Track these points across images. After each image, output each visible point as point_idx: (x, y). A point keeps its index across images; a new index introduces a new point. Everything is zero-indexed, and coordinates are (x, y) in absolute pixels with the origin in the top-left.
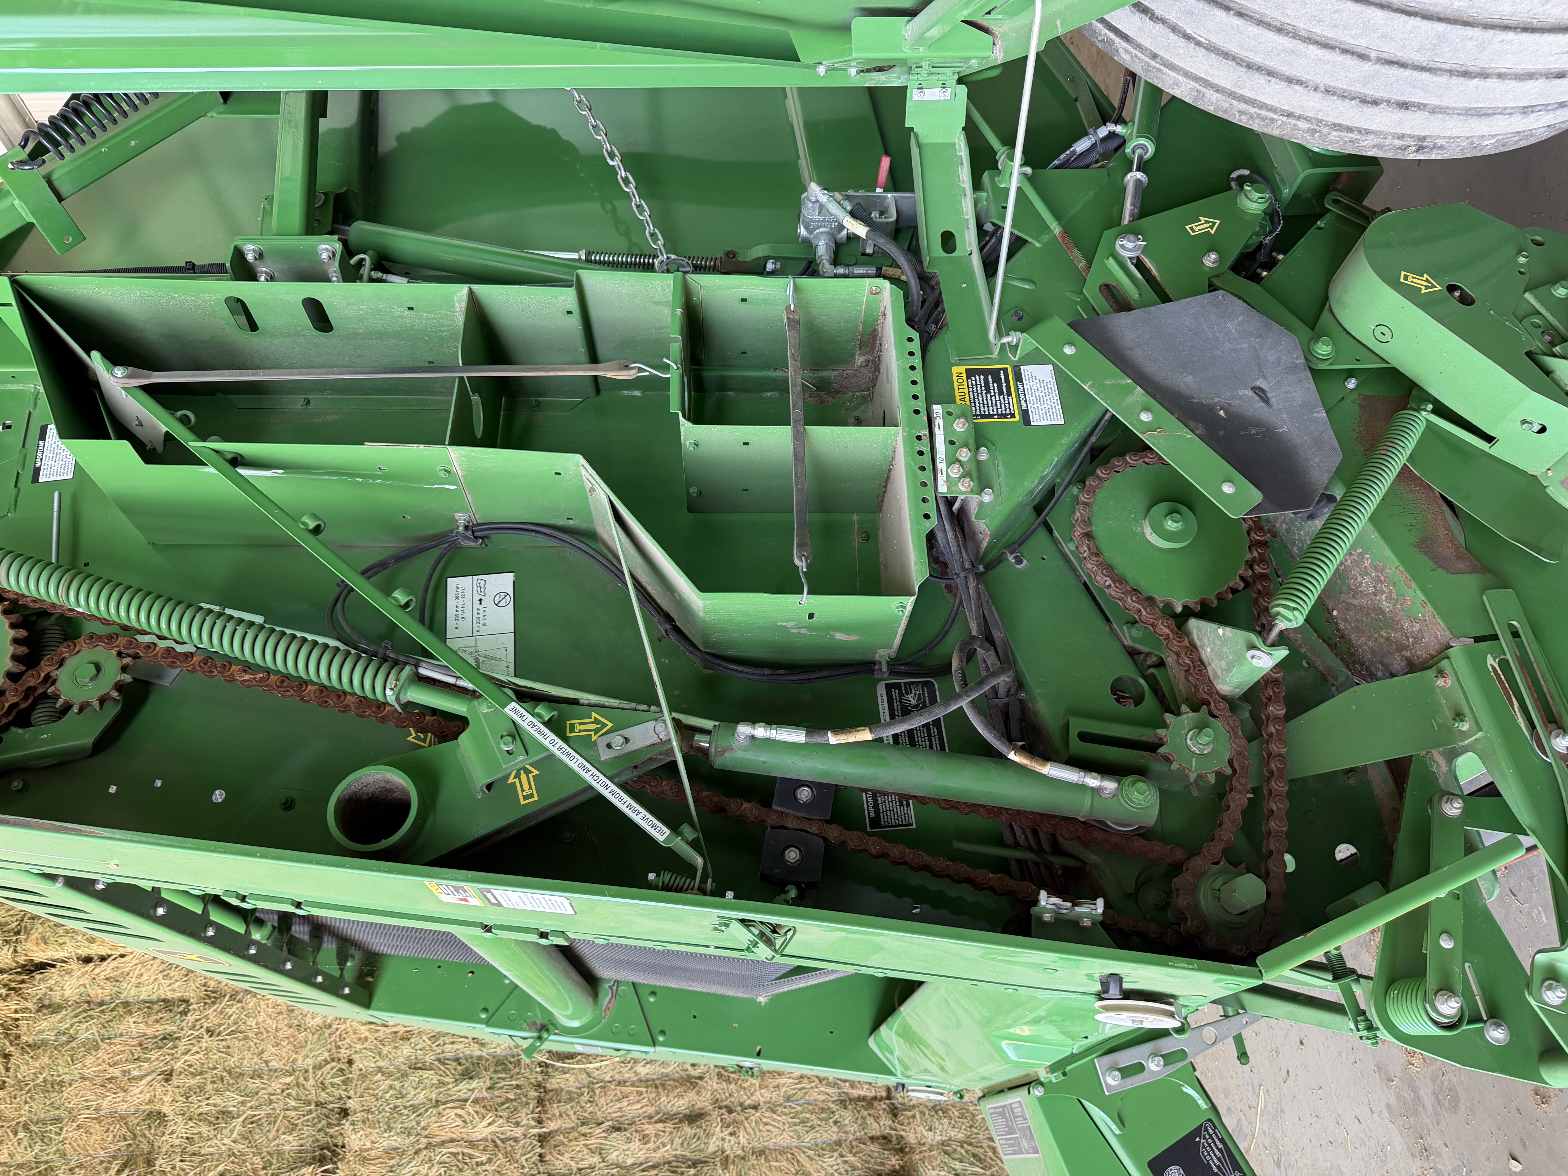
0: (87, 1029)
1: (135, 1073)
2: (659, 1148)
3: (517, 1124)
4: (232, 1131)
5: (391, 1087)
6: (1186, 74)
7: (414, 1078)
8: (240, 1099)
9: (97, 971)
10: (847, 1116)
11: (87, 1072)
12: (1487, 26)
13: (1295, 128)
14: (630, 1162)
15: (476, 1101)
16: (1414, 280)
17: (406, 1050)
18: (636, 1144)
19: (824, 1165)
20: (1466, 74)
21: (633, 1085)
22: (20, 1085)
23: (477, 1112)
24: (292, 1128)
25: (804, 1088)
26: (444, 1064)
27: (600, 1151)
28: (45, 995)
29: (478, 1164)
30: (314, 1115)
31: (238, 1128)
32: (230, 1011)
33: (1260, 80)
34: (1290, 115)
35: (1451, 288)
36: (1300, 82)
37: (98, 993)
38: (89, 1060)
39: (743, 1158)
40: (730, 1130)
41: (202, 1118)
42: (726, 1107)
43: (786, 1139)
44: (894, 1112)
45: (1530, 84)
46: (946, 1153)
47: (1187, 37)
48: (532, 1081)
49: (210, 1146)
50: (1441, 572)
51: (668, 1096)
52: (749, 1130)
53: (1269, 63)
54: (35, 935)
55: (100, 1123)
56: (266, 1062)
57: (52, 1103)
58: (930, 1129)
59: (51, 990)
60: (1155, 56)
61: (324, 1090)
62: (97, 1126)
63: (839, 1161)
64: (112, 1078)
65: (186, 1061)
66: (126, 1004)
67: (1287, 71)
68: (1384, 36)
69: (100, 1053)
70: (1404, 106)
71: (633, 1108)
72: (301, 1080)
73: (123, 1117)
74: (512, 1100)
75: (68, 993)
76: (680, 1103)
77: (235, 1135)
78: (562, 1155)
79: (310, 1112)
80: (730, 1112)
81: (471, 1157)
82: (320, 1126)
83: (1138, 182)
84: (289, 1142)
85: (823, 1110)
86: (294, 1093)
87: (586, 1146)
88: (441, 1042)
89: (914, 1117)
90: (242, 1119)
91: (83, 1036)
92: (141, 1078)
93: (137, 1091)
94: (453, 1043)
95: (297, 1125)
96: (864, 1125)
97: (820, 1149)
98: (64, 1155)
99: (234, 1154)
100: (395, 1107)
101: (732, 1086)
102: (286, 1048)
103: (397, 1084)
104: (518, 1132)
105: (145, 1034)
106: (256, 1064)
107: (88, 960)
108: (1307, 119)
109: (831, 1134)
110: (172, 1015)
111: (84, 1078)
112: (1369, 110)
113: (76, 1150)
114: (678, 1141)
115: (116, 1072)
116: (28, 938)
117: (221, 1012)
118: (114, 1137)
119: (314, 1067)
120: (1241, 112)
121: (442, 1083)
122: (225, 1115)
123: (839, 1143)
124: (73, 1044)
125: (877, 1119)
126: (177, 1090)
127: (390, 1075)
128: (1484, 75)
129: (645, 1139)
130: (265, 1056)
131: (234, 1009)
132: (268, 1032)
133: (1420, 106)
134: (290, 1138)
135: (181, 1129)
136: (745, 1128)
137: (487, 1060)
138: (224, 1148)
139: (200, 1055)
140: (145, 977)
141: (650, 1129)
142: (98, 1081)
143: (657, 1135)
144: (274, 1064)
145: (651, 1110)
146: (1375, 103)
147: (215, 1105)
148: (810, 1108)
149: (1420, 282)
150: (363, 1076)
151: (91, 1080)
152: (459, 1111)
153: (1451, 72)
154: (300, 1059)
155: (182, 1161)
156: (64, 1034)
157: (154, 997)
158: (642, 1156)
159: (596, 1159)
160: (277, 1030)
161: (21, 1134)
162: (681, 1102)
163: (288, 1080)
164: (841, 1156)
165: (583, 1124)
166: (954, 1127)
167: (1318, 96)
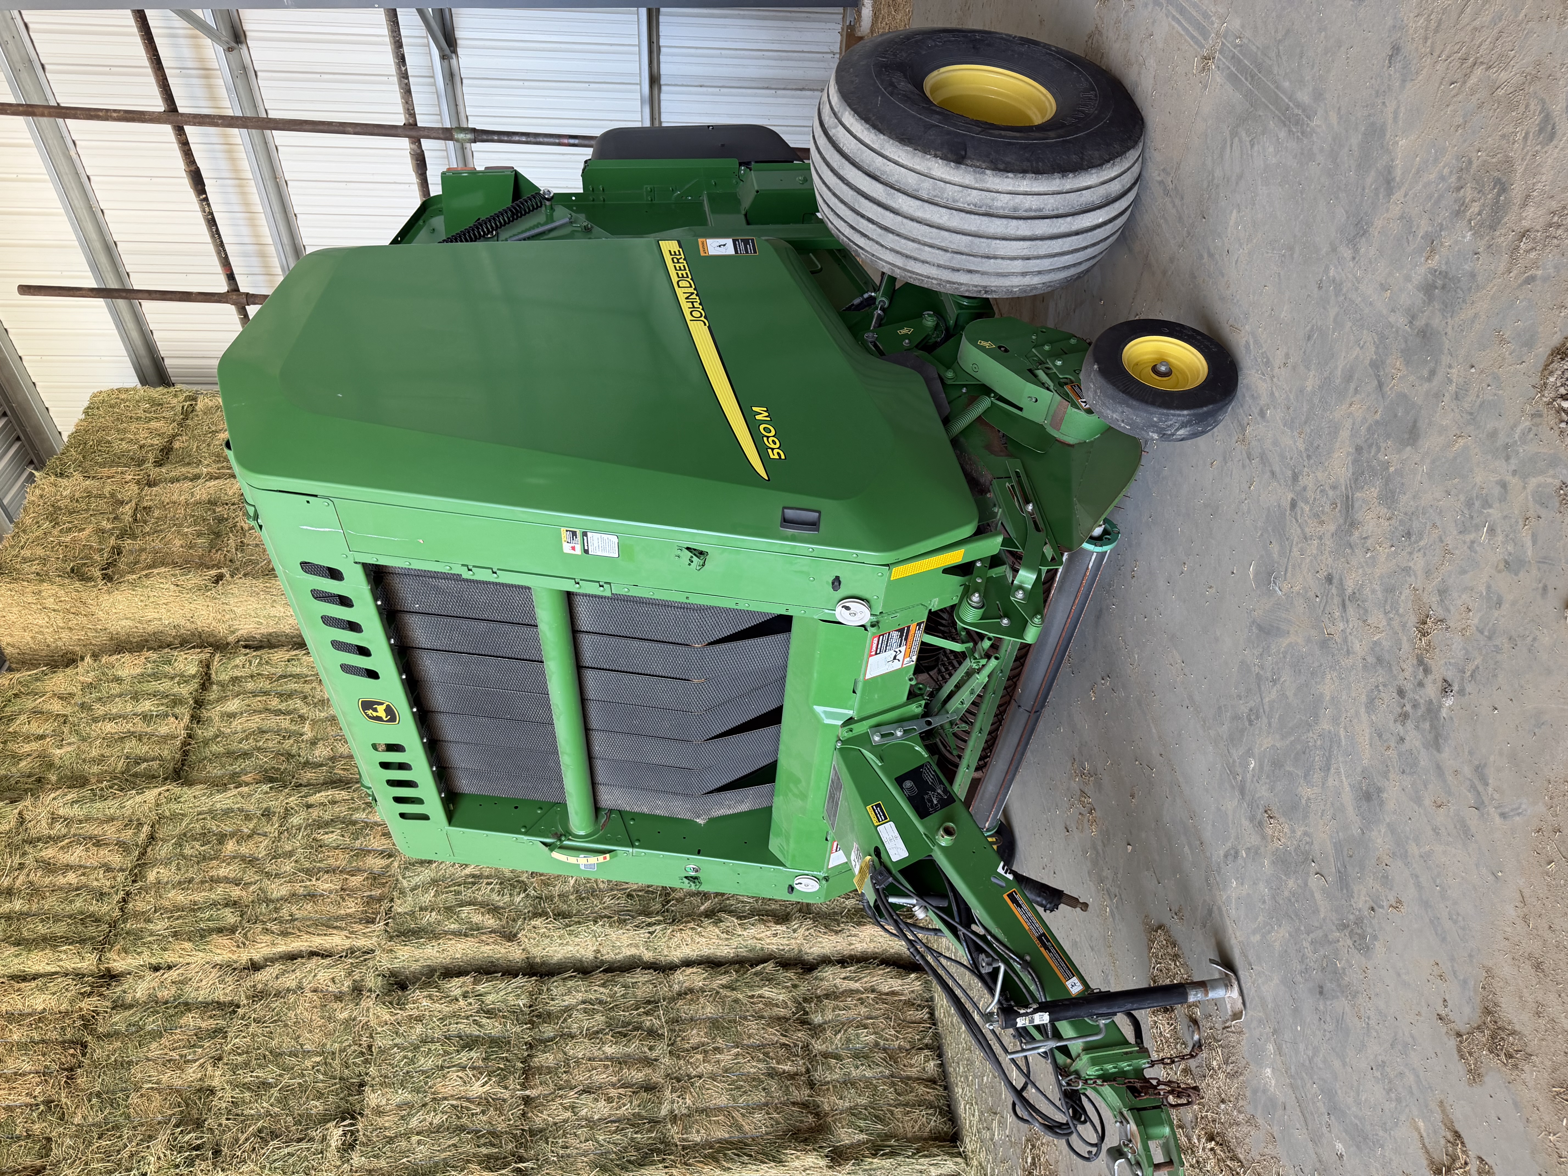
0: (154, 1022)
1: (189, 1057)
2: (620, 1108)
3: (506, 1088)
4: (270, 1097)
5: (405, 1057)
6: (886, 262)
7: (423, 1049)
8: (278, 1072)
9: (165, 976)
10: (773, 1085)
11: (150, 1055)
12: (988, 238)
13: (932, 283)
14: (596, 1117)
15: (473, 1068)
16: (983, 343)
17: (419, 1029)
18: (602, 1103)
19: (754, 1120)
20: (988, 257)
21: (601, 1060)
22: (95, 1064)
23: (474, 1076)
24: (319, 1096)
25: (739, 1063)
26: (448, 1039)
27: (573, 1108)
28: (119, 997)
29: (473, 1114)
30: (338, 1086)
31: (275, 1094)
32: (273, 1005)
33: (912, 262)
34: (929, 277)
35: (1000, 347)
36: (927, 263)
37: (164, 994)
38: (154, 1045)
39: (689, 1116)
40: (678, 1093)
41: (246, 1087)
42: (675, 1078)
43: (723, 1100)
44: (811, 1085)
45: (1016, 262)
46: (853, 1114)
47: (882, 246)
48: (520, 1056)
49: (251, 1108)
50: (993, 456)
51: (629, 1070)
52: (694, 1094)
53: (912, 254)
54: (117, 947)
55: (160, 1093)
56: (302, 1045)
57: (121, 1078)
58: (841, 1098)
59: (125, 992)
60: (873, 255)
61: (347, 1068)
62: (157, 1095)
63: (766, 1116)
64: (171, 1060)
65: (234, 1044)
66: (186, 1004)
67: (922, 258)
68: (950, 242)
69: (163, 1040)
70: (970, 271)
71: (601, 1077)
72: (329, 1060)
73: (177, 1091)
74: (502, 1069)
75: (138, 995)
76: (637, 1075)
77: (272, 1100)
78: (542, 1112)
79: (335, 1084)
80: (679, 1080)
81: (468, 1109)
82: (342, 1095)
83: (879, 315)
84: (316, 1107)
85: (754, 1079)
86: (322, 1070)
87: (561, 1104)
88: (447, 1022)
89: (828, 1089)
90: (278, 1088)
91: (149, 1028)
92: (195, 1061)
93: (191, 1071)
94: (457, 1023)
95: (323, 1094)
96: (787, 1092)
97: (751, 1109)
98: (128, 1117)
99: (271, 1115)
100: (408, 1072)
101: (682, 1062)
102: (317, 1036)
103: (410, 1055)
104: (506, 1094)
105: (200, 1028)
106: (292, 1046)
107: (156, 969)
108: (935, 279)
109: (760, 1097)
110: (224, 1013)
111: (148, 1060)
112: (957, 274)
113: (137, 1113)
114: (635, 1103)
115: (175, 1055)
116: (111, 949)
117: (266, 1007)
118: (171, 1104)
119: (340, 1051)
120: (910, 277)
121: (447, 1053)
122: (265, 1085)
123: (766, 1104)
124: (142, 1033)
125: (798, 1088)
126: (226, 1067)
127: (404, 1049)
128: (995, 257)
129: (609, 1100)
130: (301, 1040)
131: (277, 1003)
132: (304, 1022)
133: (977, 272)
134: (318, 1104)
135: (228, 1095)
136: (691, 1093)
137: (484, 1038)
138: (262, 1111)
139: (248, 1039)
140: (204, 983)
141: (613, 1092)
142: (160, 1061)
143: (619, 1098)
144: (307, 1047)
145: (614, 1079)
146: (958, 270)
147: (257, 1077)
148: (744, 1077)
149: (987, 344)
150: (382, 1051)
151: (154, 1061)
152: (460, 1074)
153: (982, 257)
154: (329, 1043)
155: (228, 1119)
156: (134, 1025)
157: (209, 999)
158: (606, 1112)
159: (569, 1114)
160: (311, 1020)
161: (94, 1100)
162: (640, 1075)
163: (318, 1059)
164: (768, 1114)
165: (559, 1089)
166: (860, 1095)
167: (935, 268)
